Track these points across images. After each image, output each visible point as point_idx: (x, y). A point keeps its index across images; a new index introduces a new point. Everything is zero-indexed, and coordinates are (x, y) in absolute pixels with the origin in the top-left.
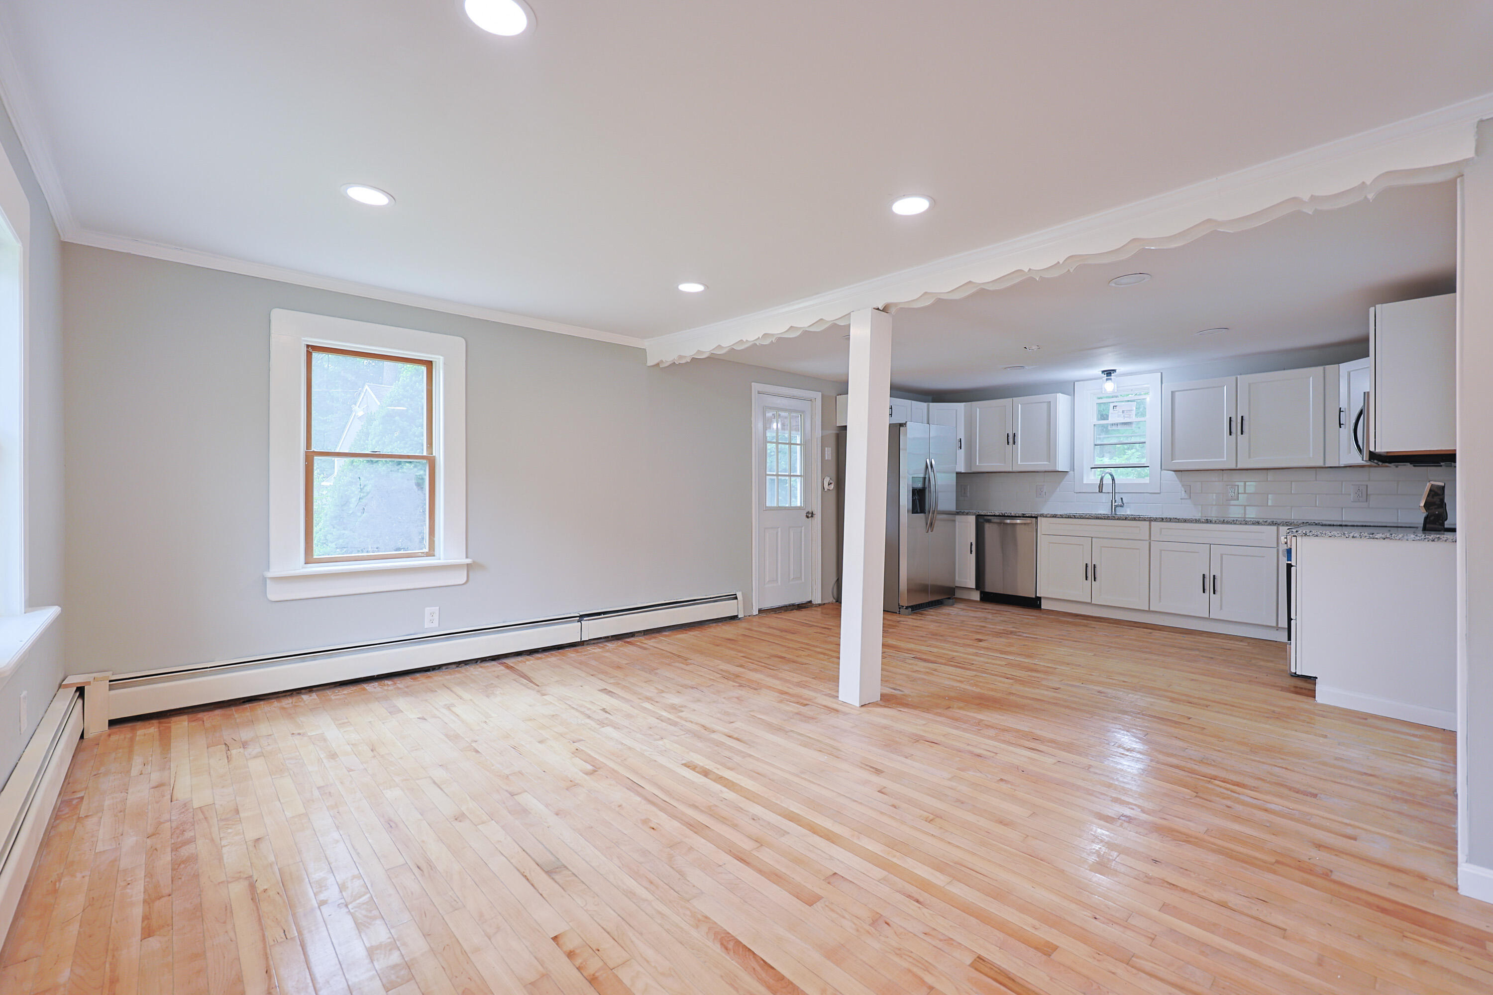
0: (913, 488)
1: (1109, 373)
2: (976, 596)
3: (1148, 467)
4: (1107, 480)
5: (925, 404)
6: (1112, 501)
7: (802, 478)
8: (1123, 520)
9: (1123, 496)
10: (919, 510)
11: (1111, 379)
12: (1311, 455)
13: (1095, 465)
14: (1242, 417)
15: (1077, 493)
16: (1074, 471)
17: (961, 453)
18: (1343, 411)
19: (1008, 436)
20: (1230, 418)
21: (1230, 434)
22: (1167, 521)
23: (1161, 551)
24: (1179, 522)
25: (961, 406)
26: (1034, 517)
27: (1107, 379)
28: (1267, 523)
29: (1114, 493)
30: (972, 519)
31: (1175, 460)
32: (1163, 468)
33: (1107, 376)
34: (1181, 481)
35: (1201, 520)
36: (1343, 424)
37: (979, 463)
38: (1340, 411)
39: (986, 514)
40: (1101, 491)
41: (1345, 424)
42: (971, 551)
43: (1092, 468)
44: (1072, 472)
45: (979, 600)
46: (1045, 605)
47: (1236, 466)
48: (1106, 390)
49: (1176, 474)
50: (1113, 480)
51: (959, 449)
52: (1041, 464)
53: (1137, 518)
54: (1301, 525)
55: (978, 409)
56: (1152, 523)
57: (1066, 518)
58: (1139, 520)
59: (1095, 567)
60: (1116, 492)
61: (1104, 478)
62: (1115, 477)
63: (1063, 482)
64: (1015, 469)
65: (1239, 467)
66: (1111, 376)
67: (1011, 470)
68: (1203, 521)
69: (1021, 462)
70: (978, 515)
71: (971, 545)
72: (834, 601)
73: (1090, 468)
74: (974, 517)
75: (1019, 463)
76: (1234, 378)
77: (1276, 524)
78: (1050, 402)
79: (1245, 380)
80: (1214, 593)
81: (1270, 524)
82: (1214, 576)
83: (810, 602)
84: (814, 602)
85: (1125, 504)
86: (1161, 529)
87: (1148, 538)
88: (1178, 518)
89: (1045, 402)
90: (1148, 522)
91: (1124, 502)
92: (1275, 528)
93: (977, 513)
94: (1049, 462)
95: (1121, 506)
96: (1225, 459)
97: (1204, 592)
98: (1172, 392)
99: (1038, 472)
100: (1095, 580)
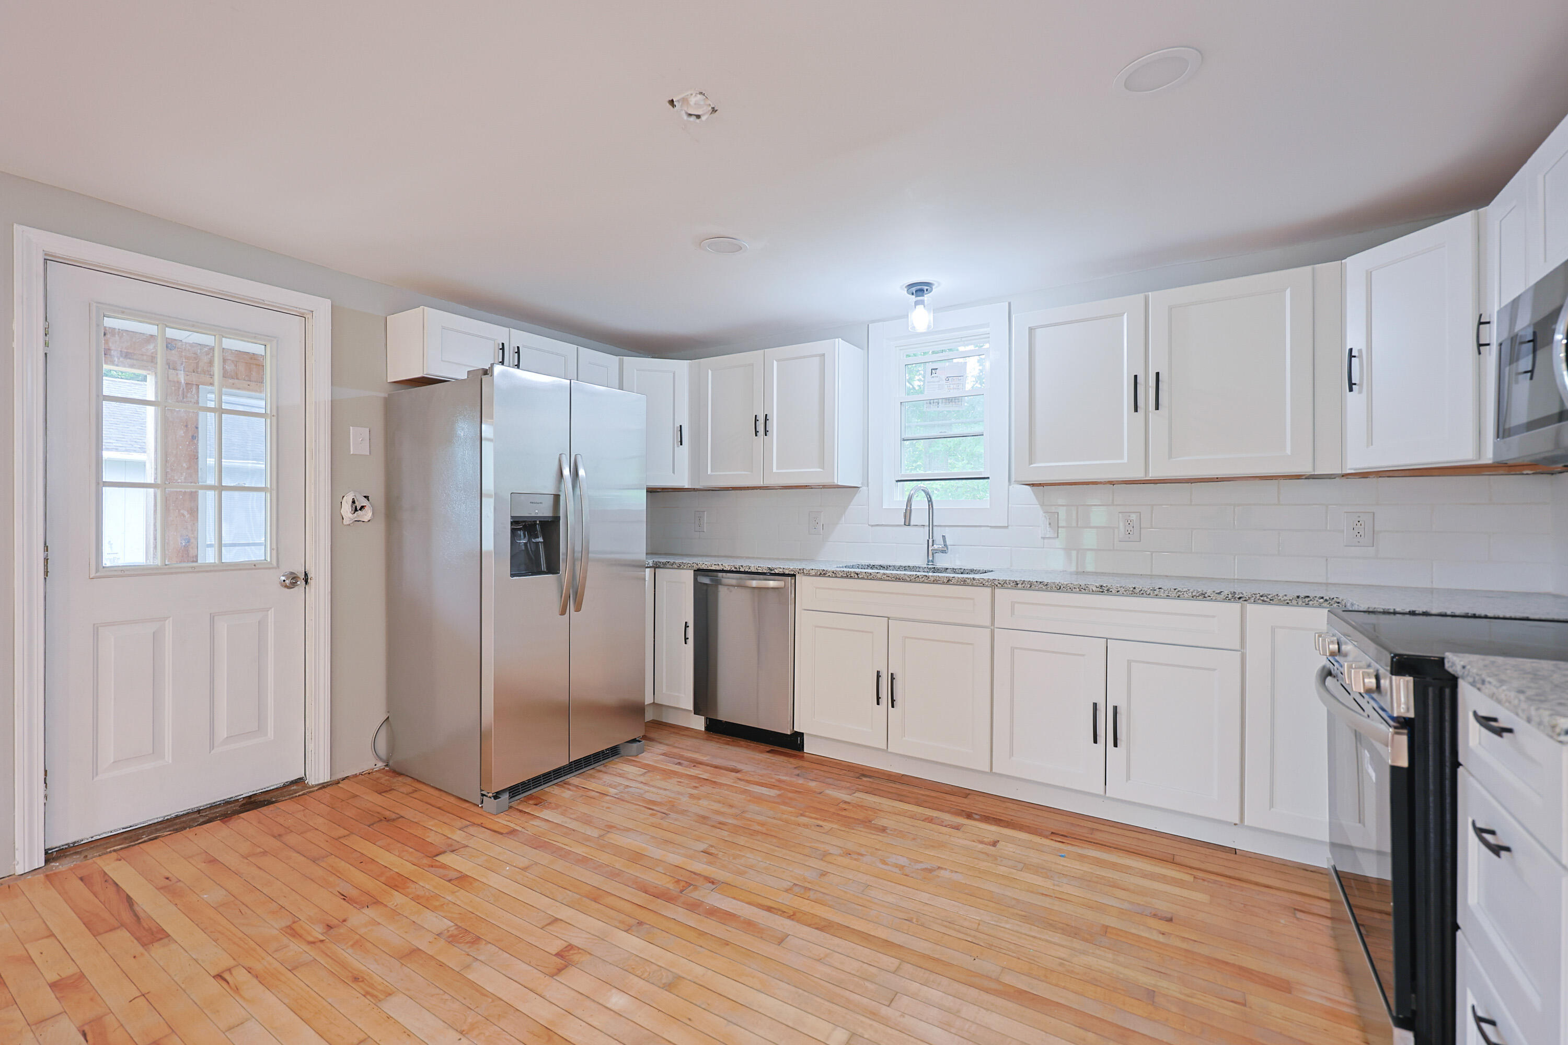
0: (512, 517)
1: (919, 289)
2: (699, 723)
3: (988, 478)
4: (920, 502)
5: (616, 359)
6: (928, 541)
7: (268, 495)
8: (943, 583)
9: (947, 532)
10: (544, 568)
11: (922, 302)
12: (1289, 452)
13: (903, 475)
14: (1158, 374)
15: (872, 526)
16: (868, 487)
17: (684, 452)
18: (1355, 357)
19: (756, 420)
20: (1136, 377)
21: (1136, 410)
22: (1024, 588)
23: (1013, 649)
24: (1046, 590)
25: (681, 367)
26: (788, 575)
27: (917, 303)
28: (1222, 596)
29: (931, 525)
30: (688, 577)
31: (1034, 463)
32: (1013, 479)
33: (916, 297)
34: (1042, 505)
35: (1091, 587)
36: (1355, 384)
37: (712, 471)
38: (1351, 356)
39: (710, 568)
40: (907, 523)
41: (1361, 385)
42: (686, 639)
43: (898, 481)
44: (865, 488)
45: (703, 729)
46: (809, 748)
47: (1147, 471)
48: (914, 327)
49: (1032, 490)
50: (930, 501)
51: (678, 446)
52: (809, 473)
53: (968, 581)
54: (1294, 602)
55: (710, 372)
56: (997, 591)
57: (842, 577)
58: (972, 585)
59: (893, 678)
60: (935, 524)
61: (914, 499)
62: (933, 498)
63: (850, 507)
64: (767, 483)
65: (1152, 475)
66: (923, 296)
67: (761, 484)
68: (1094, 589)
69: (777, 469)
70: (699, 570)
71: (686, 626)
72: (380, 765)
73: (895, 482)
74: (690, 574)
75: (775, 470)
76: (1142, 296)
77: (1240, 598)
78: (824, 355)
79: (1160, 299)
80: (1116, 745)
81: (1227, 599)
82: (1115, 708)
83: (300, 781)
84: (312, 781)
85: (949, 547)
86: (1013, 604)
87: (988, 623)
88: (1046, 581)
89: (815, 356)
90: (988, 590)
91: (948, 543)
92: (1236, 607)
93: (696, 567)
94: (823, 468)
95: (943, 552)
96: (1125, 460)
97: (1095, 741)
98: (1031, 330)
99: (806, 487)
100: (893, 706)
